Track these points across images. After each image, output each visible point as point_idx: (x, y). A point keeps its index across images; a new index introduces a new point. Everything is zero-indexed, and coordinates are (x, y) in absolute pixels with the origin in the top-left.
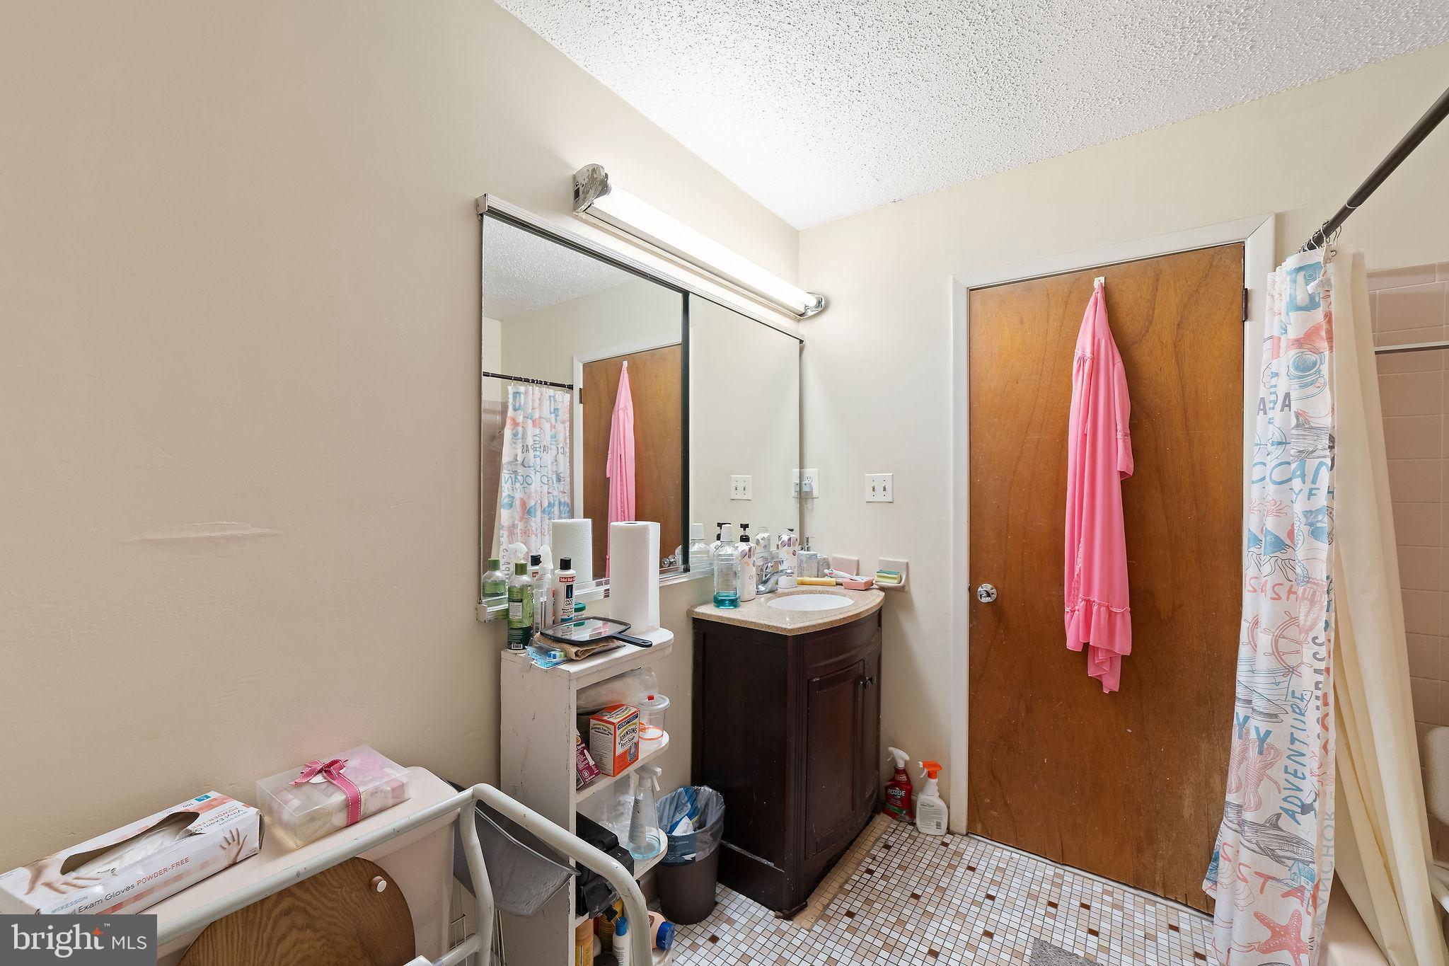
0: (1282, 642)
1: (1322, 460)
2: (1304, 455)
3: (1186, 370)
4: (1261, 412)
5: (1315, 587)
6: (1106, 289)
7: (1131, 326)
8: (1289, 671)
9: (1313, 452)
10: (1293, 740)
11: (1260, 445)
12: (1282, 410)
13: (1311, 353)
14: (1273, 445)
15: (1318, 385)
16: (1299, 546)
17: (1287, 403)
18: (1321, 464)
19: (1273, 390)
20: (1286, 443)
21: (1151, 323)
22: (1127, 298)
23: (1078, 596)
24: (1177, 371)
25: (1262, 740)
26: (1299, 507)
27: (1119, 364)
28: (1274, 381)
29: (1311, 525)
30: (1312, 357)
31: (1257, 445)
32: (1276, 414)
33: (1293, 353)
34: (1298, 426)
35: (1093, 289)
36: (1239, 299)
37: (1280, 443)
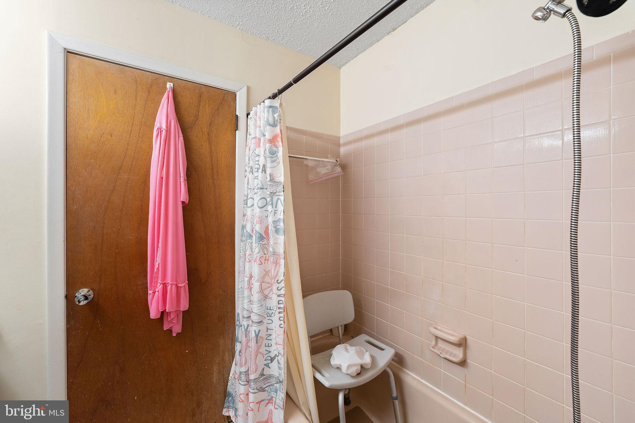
0: (263, 284)
1: (279, 197)
2: (272, 194)
3: (213, 148)
4: (251, 173)
5: (277, 256)
6: (174, 91)
7: (189, 119)
8: (266, 298)
9: (275, 193)
10: (267, 329)
11: (251, 189)
12: (262, 173)
13: (274, 147)
14: (258, 188)
15: (277, 162)
16: (271, 238)
17: (264, 170)
18: (278, 199)
19: (257, 163)
20: (263, 189)
21: (197, 119)
22: (186, 100)
23: (157, 282)
24: (209, 149)
25: (257, 336)
26: (270, 219)
27: (181, 138)
28: (257, 159)
29: (275, 227)
30: (275, 149)
31: (250, 189)
32: (260, 174)
33: (268, 145)
34: (270, 180)
35: (166, 89)
36: (234, 120)
37: (261, 188)
